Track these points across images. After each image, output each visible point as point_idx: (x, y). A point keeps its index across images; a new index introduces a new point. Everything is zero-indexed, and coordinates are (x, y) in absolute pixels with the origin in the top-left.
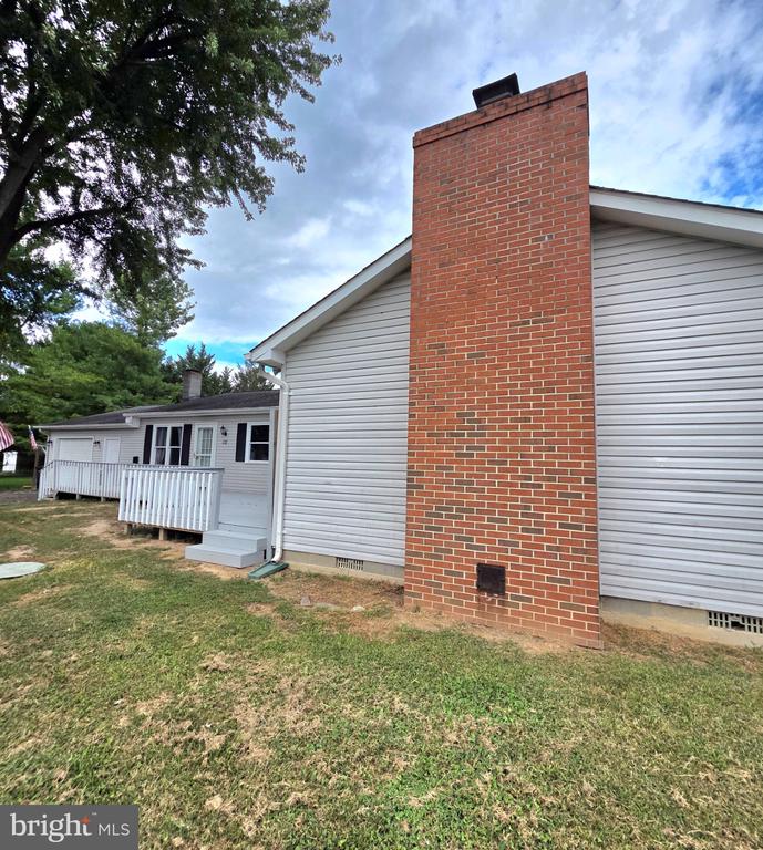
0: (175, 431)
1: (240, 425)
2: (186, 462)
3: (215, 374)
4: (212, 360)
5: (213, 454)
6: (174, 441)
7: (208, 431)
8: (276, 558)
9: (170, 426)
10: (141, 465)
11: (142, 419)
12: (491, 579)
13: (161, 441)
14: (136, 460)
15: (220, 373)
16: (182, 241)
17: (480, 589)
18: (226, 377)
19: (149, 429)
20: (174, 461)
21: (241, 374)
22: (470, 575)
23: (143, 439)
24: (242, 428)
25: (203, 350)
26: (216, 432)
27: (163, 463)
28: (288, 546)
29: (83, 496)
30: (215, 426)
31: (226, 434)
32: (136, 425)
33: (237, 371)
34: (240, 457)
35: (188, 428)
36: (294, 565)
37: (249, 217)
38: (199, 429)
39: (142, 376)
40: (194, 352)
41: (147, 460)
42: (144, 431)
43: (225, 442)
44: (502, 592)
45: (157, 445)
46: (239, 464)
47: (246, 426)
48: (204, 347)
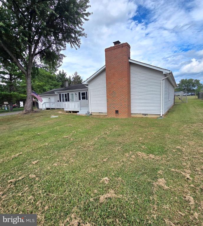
0: (65, 95)
2: (69, 101)
3: (67, 78)
4: (66, 74)
5: (74, 99)
6: (66, 97)
8: (90, 113)
9: (64, 94)
10: (59, 102)
11: (58, 93)
12: (117, 112)
13: (63, 97)
14: (58, 101)
15: (68, 78)
16: (61, 52)
17: (116, 113)
18: (70, 78)
19: (60, 95)
20: (66, 101)
21: (74, 78)
22: (115, 112)
23: (59, 97)
24: (79, 93)
25: (63, 72)
27: (64, 101)
28: (92, 112)
29: (52, 109)
30: (74, 93)
32: (57, 94)
33: (72, 77)
34: (80, 99)
35: (68, 94)
36: (93, 114)
37: (76, 49)
38: (71, 94)
39: (53, 81)
40: (61, 72)
41: (60, 101)
43: (76, 96)
44: (118, 113)
46: (80, 100)
47: (80, 93)
48: (63, 71)
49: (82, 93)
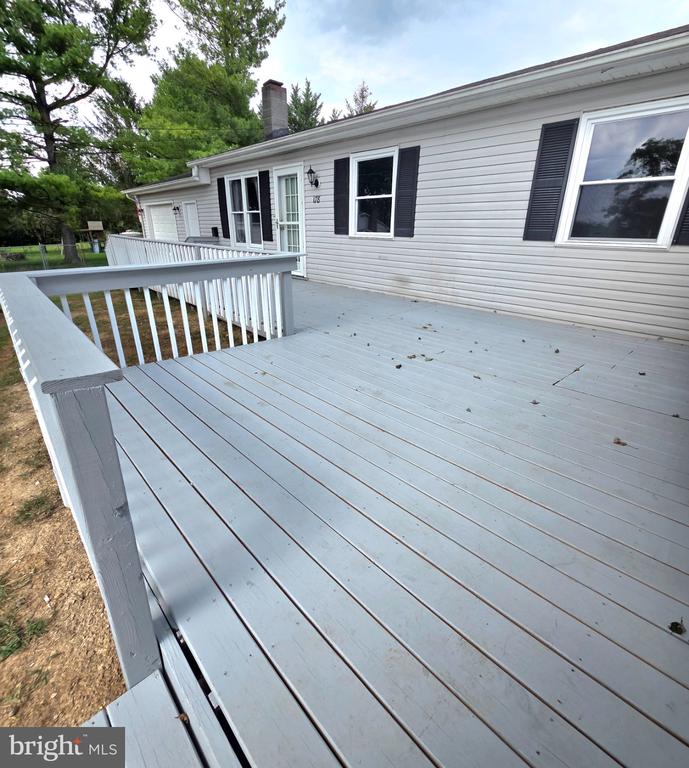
0: (250, 182)
1: (337, 162)
2: (270, 235)
6: (251, 201)
7: (292, 178)
9: (243, 177)
10: (222, 242)
11: (210, 169)
13: (239, 202)
14: (215, 232)
19: (221, 185)
23: (218, 201)
24: (341, 167)
26: (302, 181)
31: (316, 184)
32: (205, 179)
34: (341, 226)
35: (265, 176)
38: (280, 178)
41: (227, 235)
42: (216, 187)
43: (317, 199)
45: (234, 209)
46: (341, 238)
47: (346, 161)
48: (308, 84)
49: (362, 166)
